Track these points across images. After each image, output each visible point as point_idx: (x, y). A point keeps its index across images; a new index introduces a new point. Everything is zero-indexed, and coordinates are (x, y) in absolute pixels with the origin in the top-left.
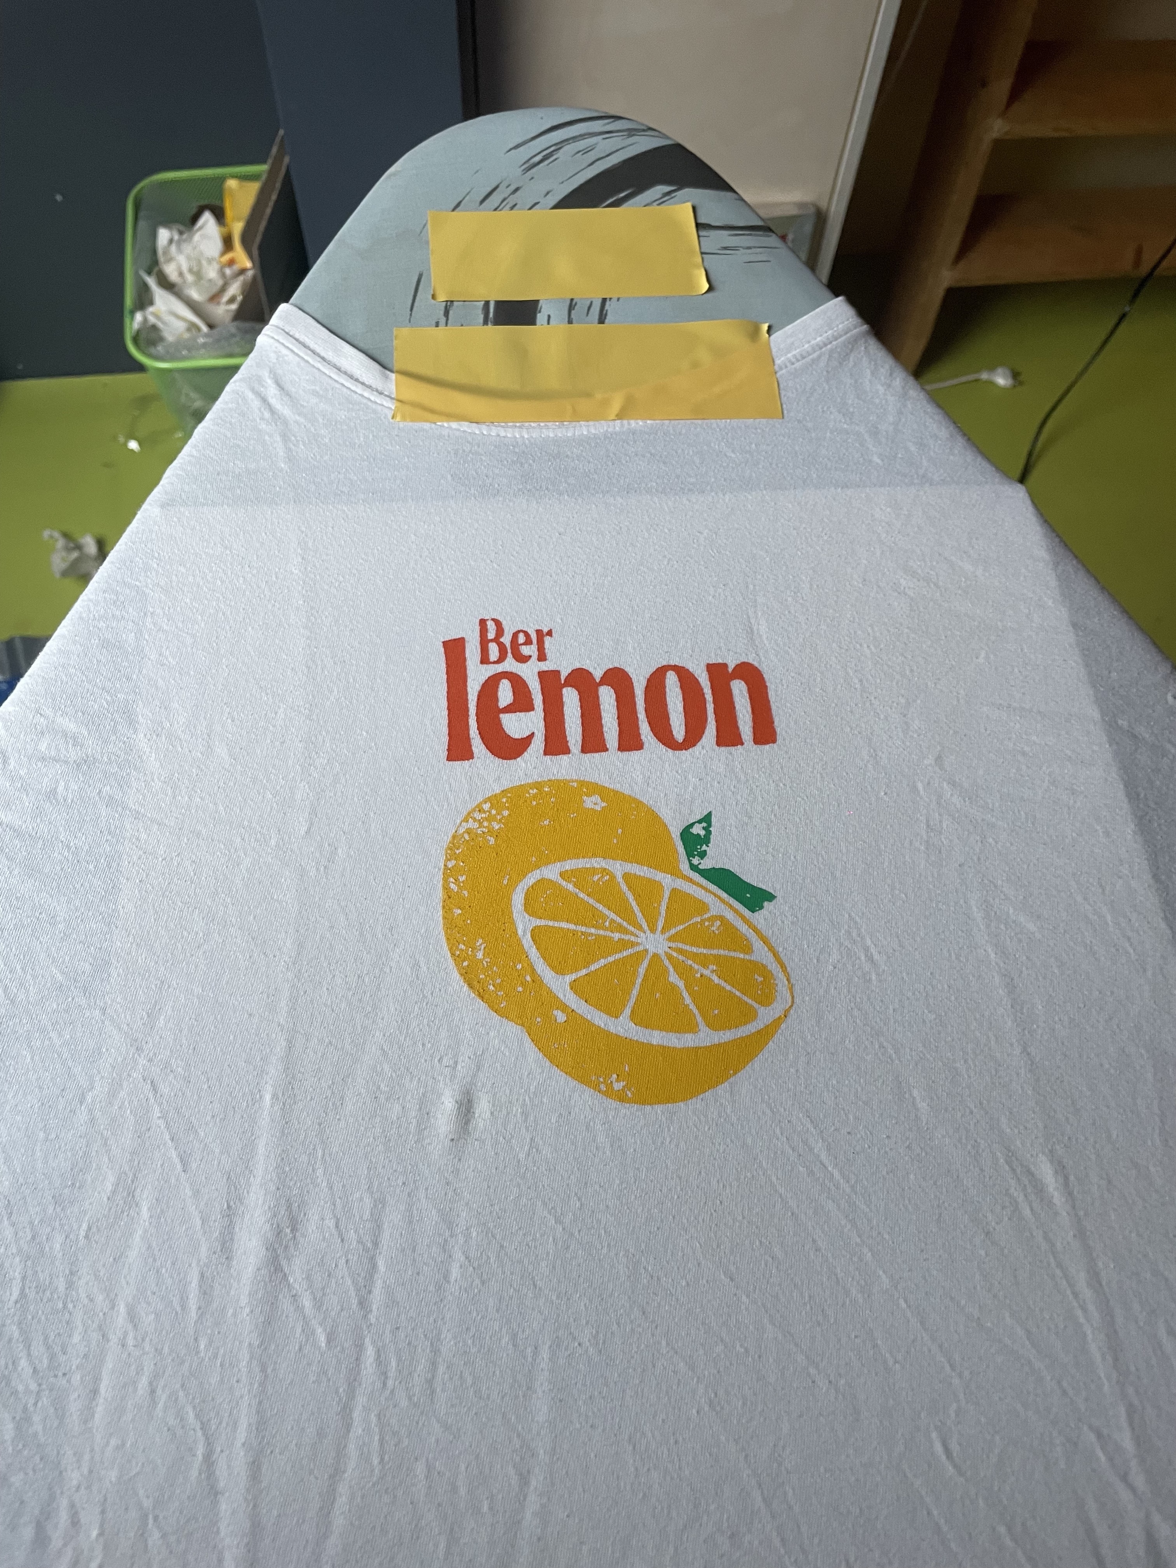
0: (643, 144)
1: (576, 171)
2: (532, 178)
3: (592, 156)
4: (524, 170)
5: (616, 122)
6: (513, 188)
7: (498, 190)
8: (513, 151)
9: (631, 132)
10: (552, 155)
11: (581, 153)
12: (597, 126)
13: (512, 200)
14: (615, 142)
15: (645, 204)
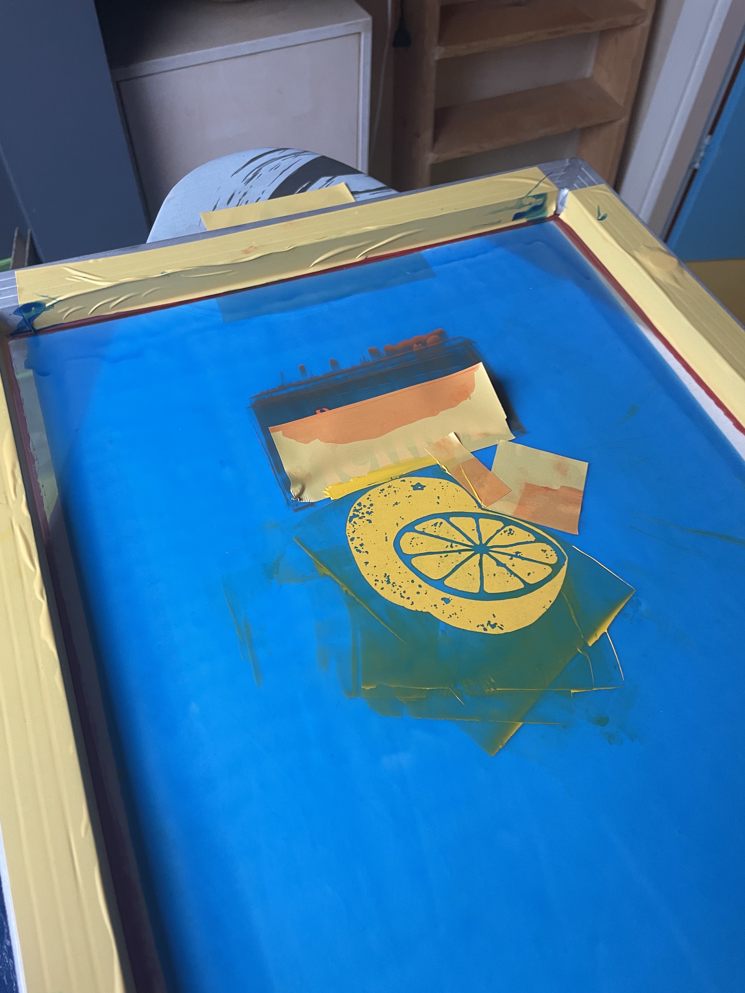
0: (305, 159)
1: (275, 179)
2: (251, 187)
3: (280, 170)
4: (245, 183)
5: (285, 152)
6: (242, 193)
7: (234, 196)
8: (234, 175)
9: (296, 155)
10: (258, 174)
11: (273, 169)
12: (276, 155)
13: (245, 199)
14: (290, 160)
15: (319, 187)
